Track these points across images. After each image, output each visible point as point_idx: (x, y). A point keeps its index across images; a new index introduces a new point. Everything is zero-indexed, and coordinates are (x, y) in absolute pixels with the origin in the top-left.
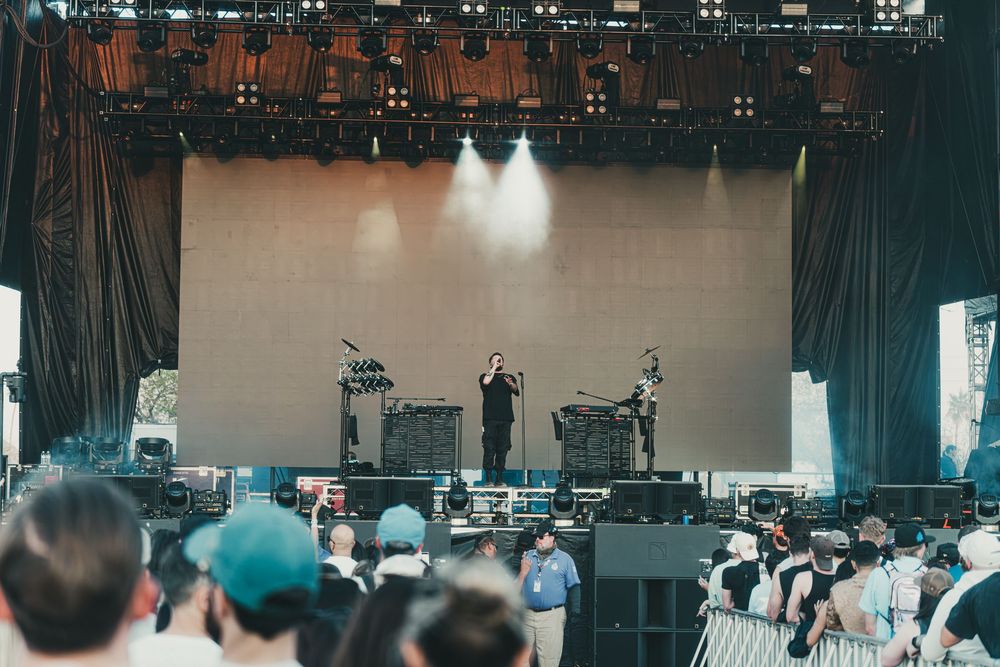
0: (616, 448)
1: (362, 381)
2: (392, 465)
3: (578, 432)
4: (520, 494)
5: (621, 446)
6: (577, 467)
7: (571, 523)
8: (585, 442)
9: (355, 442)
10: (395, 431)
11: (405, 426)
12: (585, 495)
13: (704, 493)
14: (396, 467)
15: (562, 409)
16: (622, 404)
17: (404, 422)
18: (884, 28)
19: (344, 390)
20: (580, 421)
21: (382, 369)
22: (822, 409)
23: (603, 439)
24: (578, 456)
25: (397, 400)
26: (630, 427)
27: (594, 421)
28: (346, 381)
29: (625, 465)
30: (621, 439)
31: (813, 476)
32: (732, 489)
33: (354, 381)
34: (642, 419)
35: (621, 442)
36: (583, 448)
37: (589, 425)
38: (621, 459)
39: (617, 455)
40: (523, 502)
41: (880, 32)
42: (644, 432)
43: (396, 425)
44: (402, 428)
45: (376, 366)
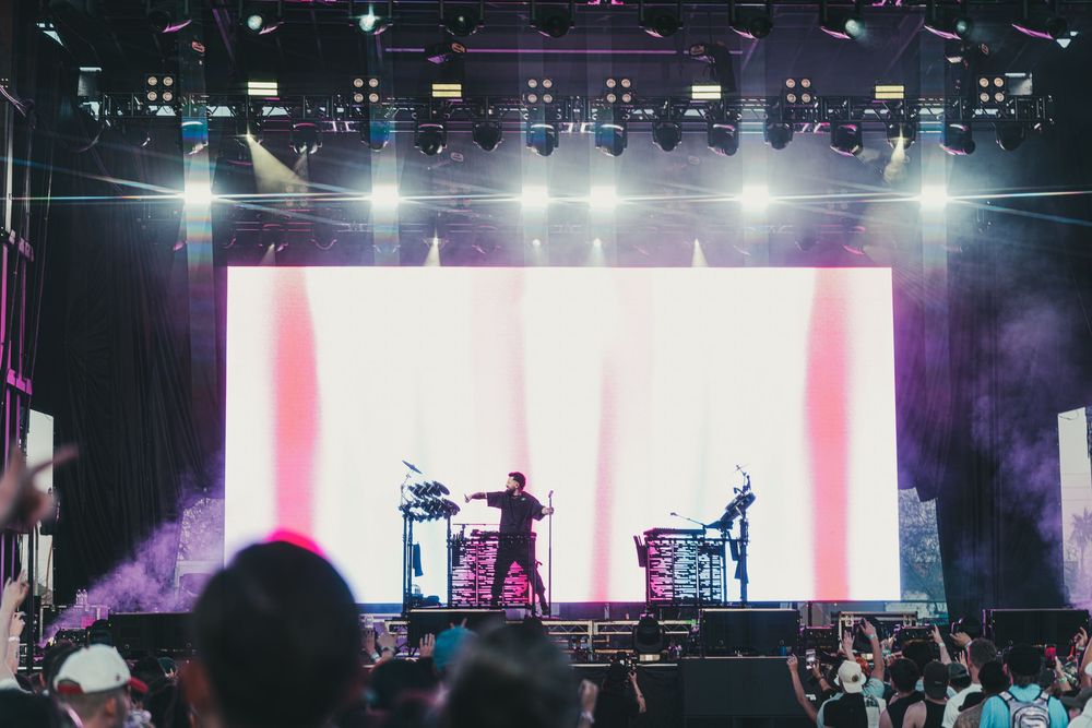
0: (705, 575)
1: (425, 506)
2: (460, 598)
3: (663, 557)
4: (600, 628)
5: (711, 572)
6: (663, 596)
7: (657, 657)
8: (671, 568)
9: (419, 573)
10: (463, 560)
11: (473, 555)
12: (673, 627)
13: (803, 623)
14: (464, 599)
15: (645, 533)
16: (711, 526)
17: (472, 551)
18: (989, 111)
19: (405, 517)
20: (665, 545)
21: (447, 492)
22: (932, 533)
23: (690, 566)
24: (664, 584)
25: (464, 526)
26: (720, 551)
27: (681, 546)
28: (408, 506)
29: (716, 593)
30: (711, 565)
31: (925, 605)
32: (835, 619)
33: (416, 506)
34: (733, 543)
35: (711, 568)
36: (669, 576)
37: (676, 550)
38: (711, 586)
39: (707, 583)
40: (604, 637)
41: (984, 116)
42: (735, 556)
43: (464, 553)
44: (469, 556)
45: (438, 489)
